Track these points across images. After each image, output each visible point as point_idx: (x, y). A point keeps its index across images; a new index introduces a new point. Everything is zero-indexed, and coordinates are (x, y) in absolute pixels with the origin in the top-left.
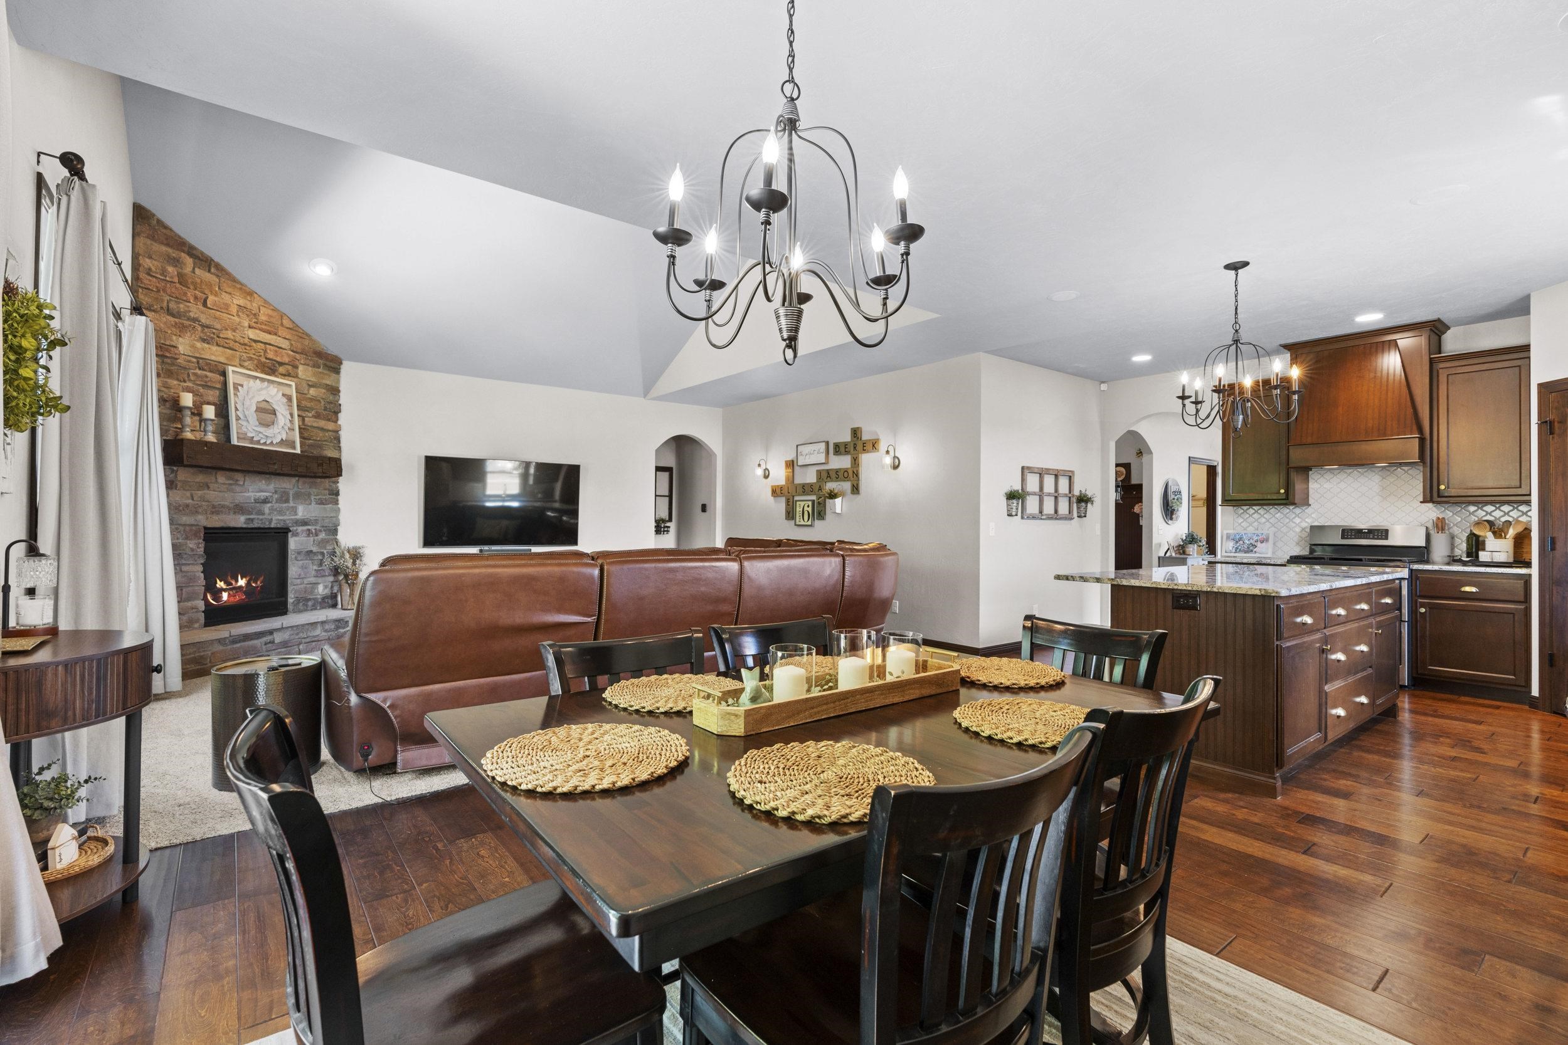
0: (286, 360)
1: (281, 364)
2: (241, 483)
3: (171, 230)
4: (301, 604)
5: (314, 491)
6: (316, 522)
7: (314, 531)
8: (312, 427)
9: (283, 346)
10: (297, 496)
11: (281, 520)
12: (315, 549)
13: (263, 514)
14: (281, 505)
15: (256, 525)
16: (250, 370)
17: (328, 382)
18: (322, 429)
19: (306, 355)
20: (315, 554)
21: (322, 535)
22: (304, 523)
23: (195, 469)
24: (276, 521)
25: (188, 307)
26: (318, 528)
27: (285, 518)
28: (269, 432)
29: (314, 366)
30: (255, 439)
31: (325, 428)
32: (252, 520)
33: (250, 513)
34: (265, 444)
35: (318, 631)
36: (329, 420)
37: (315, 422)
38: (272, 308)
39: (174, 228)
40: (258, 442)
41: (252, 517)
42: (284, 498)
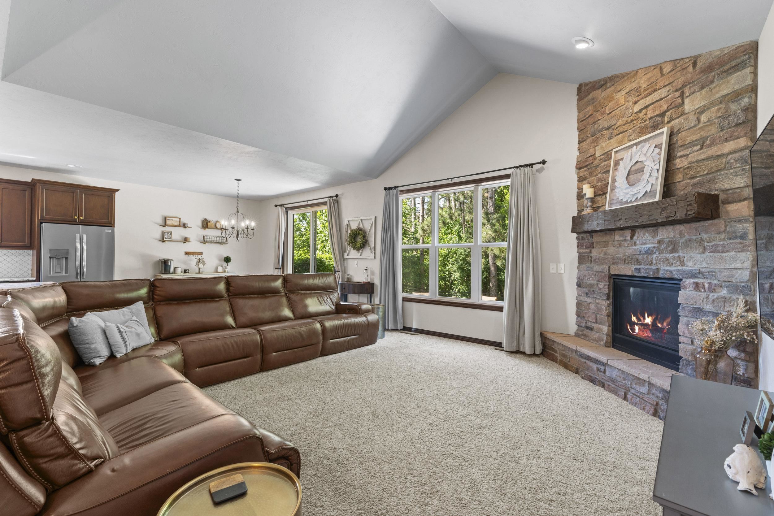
0: (665, 107)
1: (662, 115)
2: (629, 238)
3: (590, 83)
4: (690, 368)
5: (705, 236)
6: (712, 274)
7: (706, 285)
8: (698, 161)
9: (663, 96)
10: (688, 244)
11: (667, 271)
12: (708, 307)
13: (652, 264)
14: (668, 255)
15: (643, 275)
16: (635, 139)
17: (725, 92)
18: (718, 157)
19: (690, 83)
20: (707, 313)
21: (724, 292)
22: (692, 275)
23: (603, 233)
24: (665, 270)
25: (599, 123)
26: (714, 282)
27: (672, 268)
28: (634, 190)
29: (702, 88)
30: (624, 200)
31: (719, 153)
32: (639, 270)
33: (639, 263)
34: (631, 202)
35: (644, 389)
36: (726, 140)
37: (701, 154)
38: (653, 68)
39: (592, 80)
40: (626, 202)
41: (639, 267)
42: (674, 247)
